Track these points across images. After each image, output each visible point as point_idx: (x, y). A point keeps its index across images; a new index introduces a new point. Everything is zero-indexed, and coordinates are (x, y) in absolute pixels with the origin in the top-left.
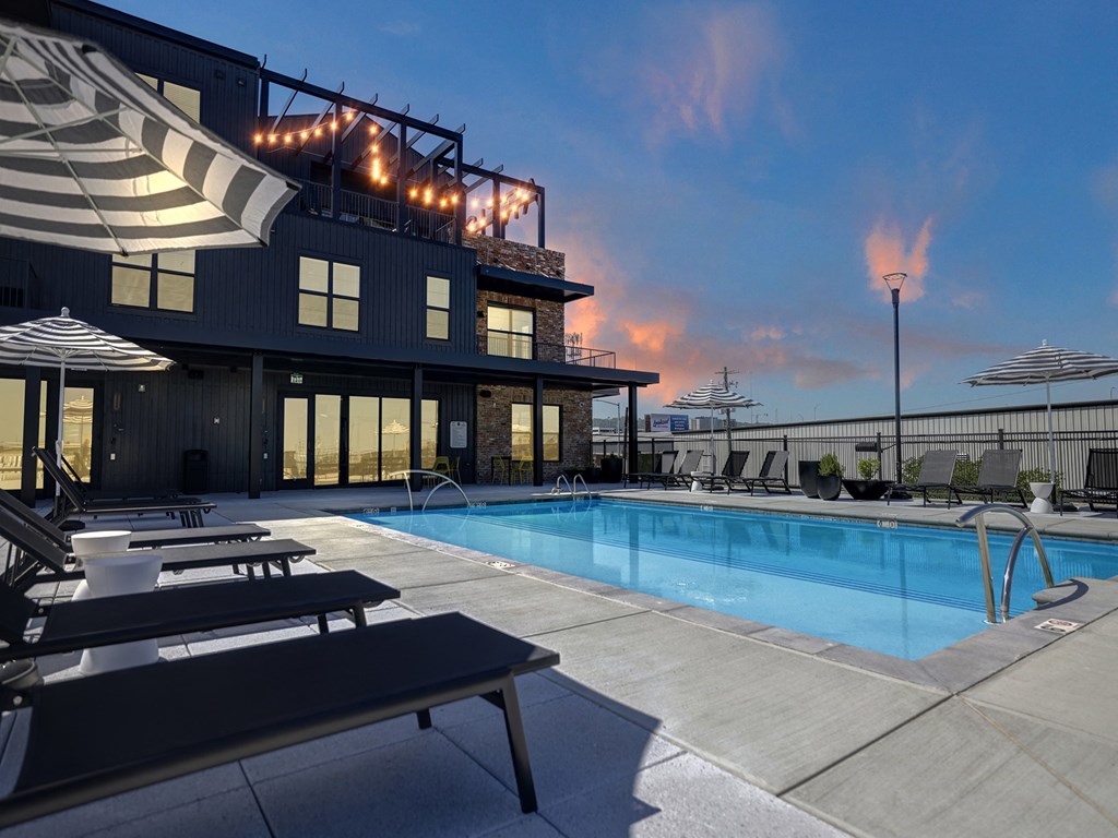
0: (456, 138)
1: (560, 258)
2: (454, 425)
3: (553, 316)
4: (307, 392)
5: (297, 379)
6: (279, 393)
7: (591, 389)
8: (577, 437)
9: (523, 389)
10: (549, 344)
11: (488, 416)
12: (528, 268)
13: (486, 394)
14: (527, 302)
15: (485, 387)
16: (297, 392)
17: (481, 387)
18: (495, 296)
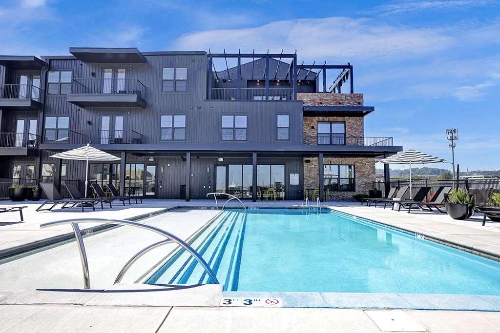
0: (294, 56)
1: (361, 96)
2: (292, 175)
3: (357, 124)
4: (226, 164)
5: (221, 160)
6: (215, 165)
7: (374, 156)
8: (365, 180)
9: (330, 158)
10: (354, 137)
11: (310, 171)
12: (340, 104)
13: (308, 161)
14: (340, 119)
15: (307, 159)
16: (221, 164)
17: (305, 159)
18: (321, 118)
